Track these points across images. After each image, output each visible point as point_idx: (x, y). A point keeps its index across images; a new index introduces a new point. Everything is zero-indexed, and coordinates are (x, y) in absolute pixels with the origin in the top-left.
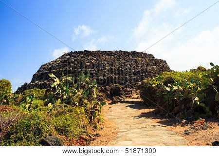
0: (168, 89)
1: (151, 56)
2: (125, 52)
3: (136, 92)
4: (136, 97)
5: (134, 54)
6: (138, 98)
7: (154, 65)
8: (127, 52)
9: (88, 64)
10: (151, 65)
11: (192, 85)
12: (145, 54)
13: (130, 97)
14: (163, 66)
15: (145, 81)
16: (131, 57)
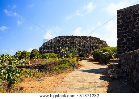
0: (104, 54)
1: (98, 38)
2: (86, 37)
3: (91, 55)
4: (91, 57)
5: (90, 37)
6: (92, 58)
7: (100, 43)
8: (87, 37)
9: (69, 42)
10: (98, 43)
11: (112, 52)
12: (95, 38)
13: (88, 58)
14: (104, 44)
15: (95, 50)
16: (89, 39)
